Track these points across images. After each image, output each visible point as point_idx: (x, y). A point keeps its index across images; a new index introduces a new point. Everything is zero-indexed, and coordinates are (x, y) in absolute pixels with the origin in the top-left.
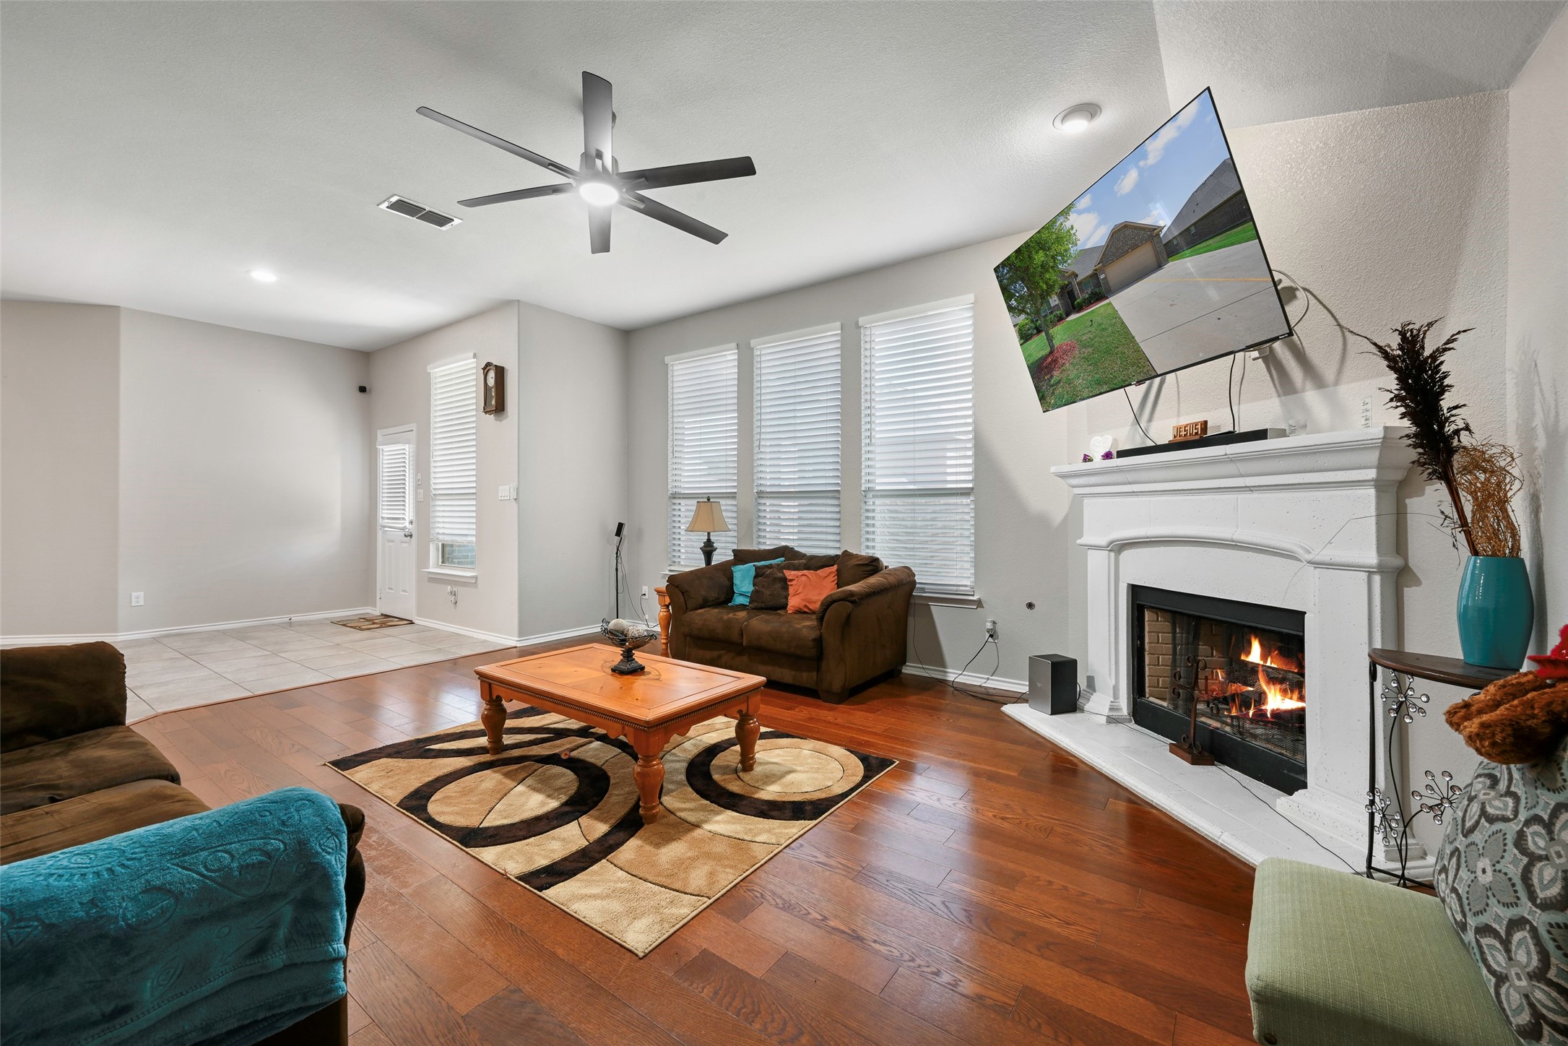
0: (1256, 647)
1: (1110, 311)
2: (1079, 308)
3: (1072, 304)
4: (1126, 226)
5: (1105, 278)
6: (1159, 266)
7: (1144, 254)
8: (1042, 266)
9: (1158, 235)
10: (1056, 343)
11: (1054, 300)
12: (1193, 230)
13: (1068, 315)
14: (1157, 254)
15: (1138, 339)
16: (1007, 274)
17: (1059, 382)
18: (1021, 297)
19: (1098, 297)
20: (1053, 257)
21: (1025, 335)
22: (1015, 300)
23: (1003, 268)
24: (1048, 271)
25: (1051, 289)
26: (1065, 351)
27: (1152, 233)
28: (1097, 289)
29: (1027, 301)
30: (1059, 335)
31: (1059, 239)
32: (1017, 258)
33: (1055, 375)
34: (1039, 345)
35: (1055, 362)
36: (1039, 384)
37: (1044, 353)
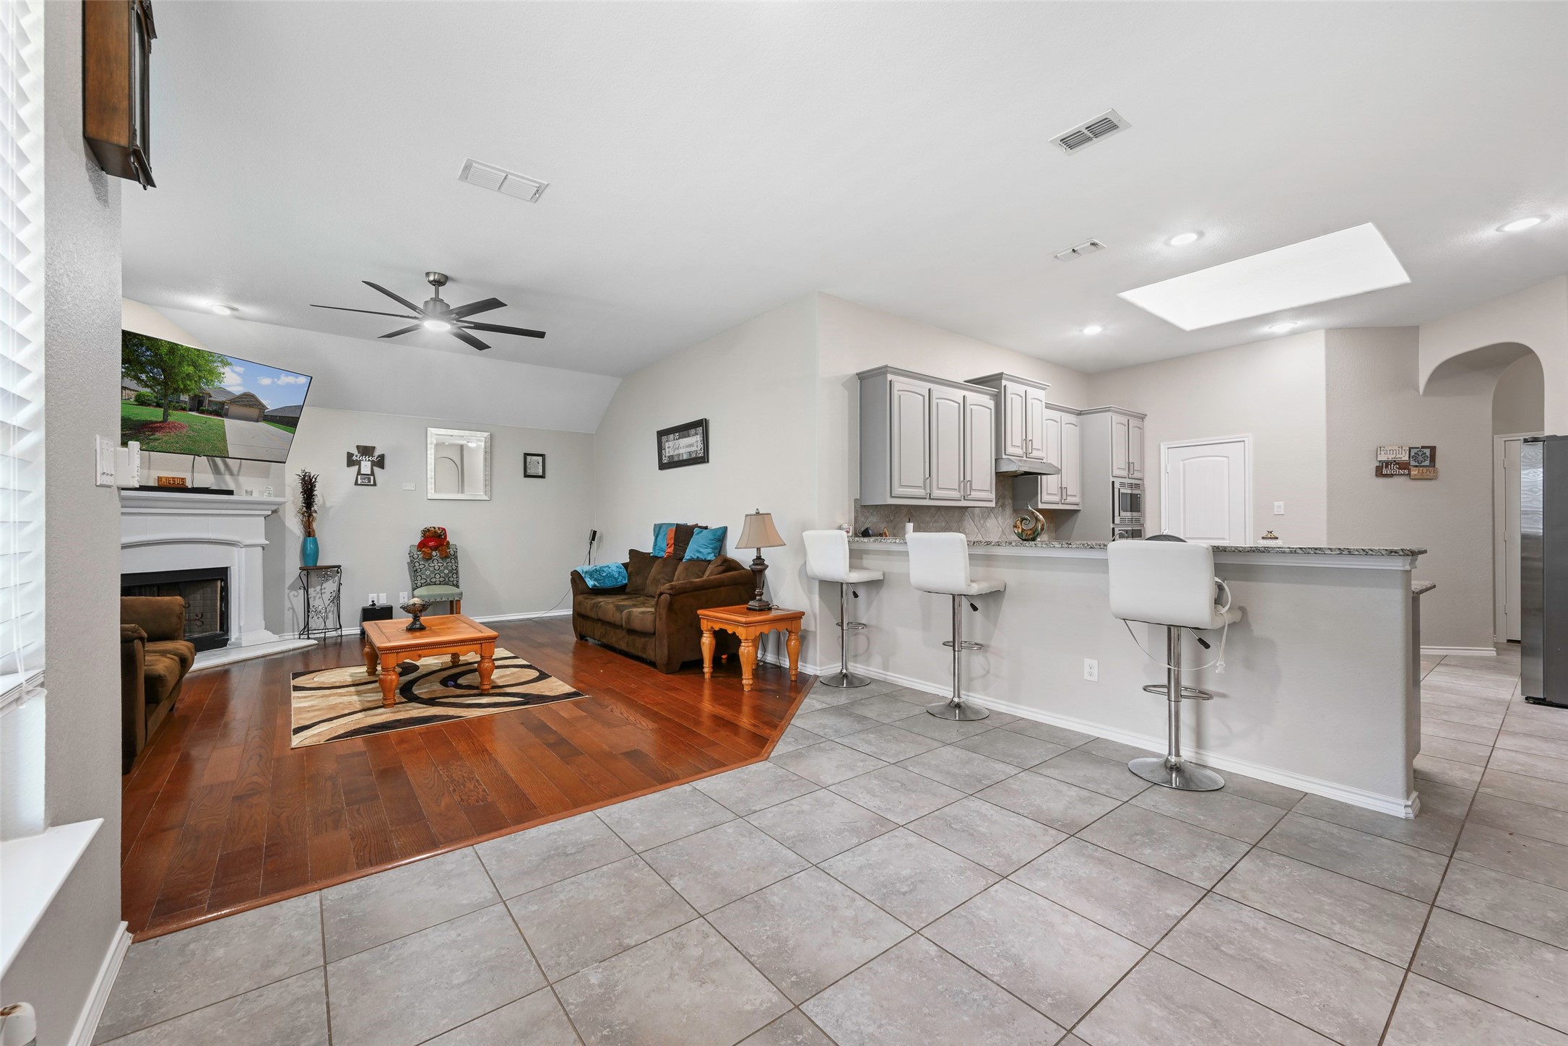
1: (221, 423)
2: (202, 412)
3: (198, 404)
4: (253, 396)
5: (228, 409)
6: (257, 421)
7: (254, 412)
8: (188, 375)
9: (265, 410)
10: (171, 419)
11: (185, 398)
12: (278, 418)
13: (190, 410)
14: (259, 416)
15: (228, 442)
16: (148, 355)
17: (162, 439)
18: (154, 378)
19: (217, 413)
20: (200, 376)
21: (141, 401)
22: (147, 377)
23: (142, 346)
24: (191, 381)
25: (186, 390)
26: (174, 427)
27: (263, 407)
28: (220, 411)
29: (159, 384)
30: (175, 416)
31: (211, 372)
32: (167, 354)
33: (158, 435)
34: (154, 414)
35: (161, 428)
36: (135, 434)
37: (154, 419)
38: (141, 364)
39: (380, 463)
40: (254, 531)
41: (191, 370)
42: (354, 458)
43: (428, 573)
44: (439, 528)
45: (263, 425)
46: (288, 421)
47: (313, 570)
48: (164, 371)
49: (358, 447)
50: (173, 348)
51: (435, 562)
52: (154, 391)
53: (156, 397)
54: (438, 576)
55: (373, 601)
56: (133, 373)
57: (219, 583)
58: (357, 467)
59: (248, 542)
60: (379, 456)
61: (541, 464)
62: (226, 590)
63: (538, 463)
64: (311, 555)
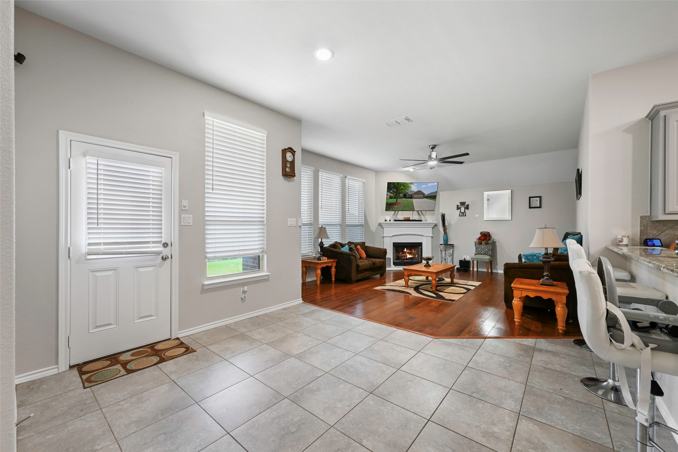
0: (405, 249)
1: (412, 200)
2: (406, 198)
3: (405, 196)
4: (420, 191)
5: (414, 196)
6: (423, 198)
7: (422, 196)
10: (398, 201)
11: (401, 195)
12: (429, 196)
13: (403, 198)
15: (414, 206)
18: (394, 191)
20: (405, 189)
21: (391, 198)
22: (392, 191)
23: (391, 185)
24: (403, 190)
25: (402, 193)
26: (399, 203)
27: (424, 194)
28: (411, 197)
29: (395, 193)
30: (399, 200)
31: (408, 187)
33: (395, 206)
34: (393, 201)
35: (396, 204)
36: (389, 206)
37: (394, 202)
38: (391, 188)
39: (467, 208)
40: (429, 232)
42: (459, 207)
43: (479, 249)
44: (486, 232)
45: (425, 199)
46: (433, 197)
47: (447, 245)
48: (396, 189)
49: (460, 203)
50: (398, 184)
51: (483, 245)
52: (394, 195)
54: (483, 251)
55: (465, 258)
56: (389, 191)
57: (420, 247)
58: (460, 210)
59: (426, 235)
60: (467, 205)
61: (539, 201)
62: (421, 249)
63: (537, 201)
64: (446, 240)
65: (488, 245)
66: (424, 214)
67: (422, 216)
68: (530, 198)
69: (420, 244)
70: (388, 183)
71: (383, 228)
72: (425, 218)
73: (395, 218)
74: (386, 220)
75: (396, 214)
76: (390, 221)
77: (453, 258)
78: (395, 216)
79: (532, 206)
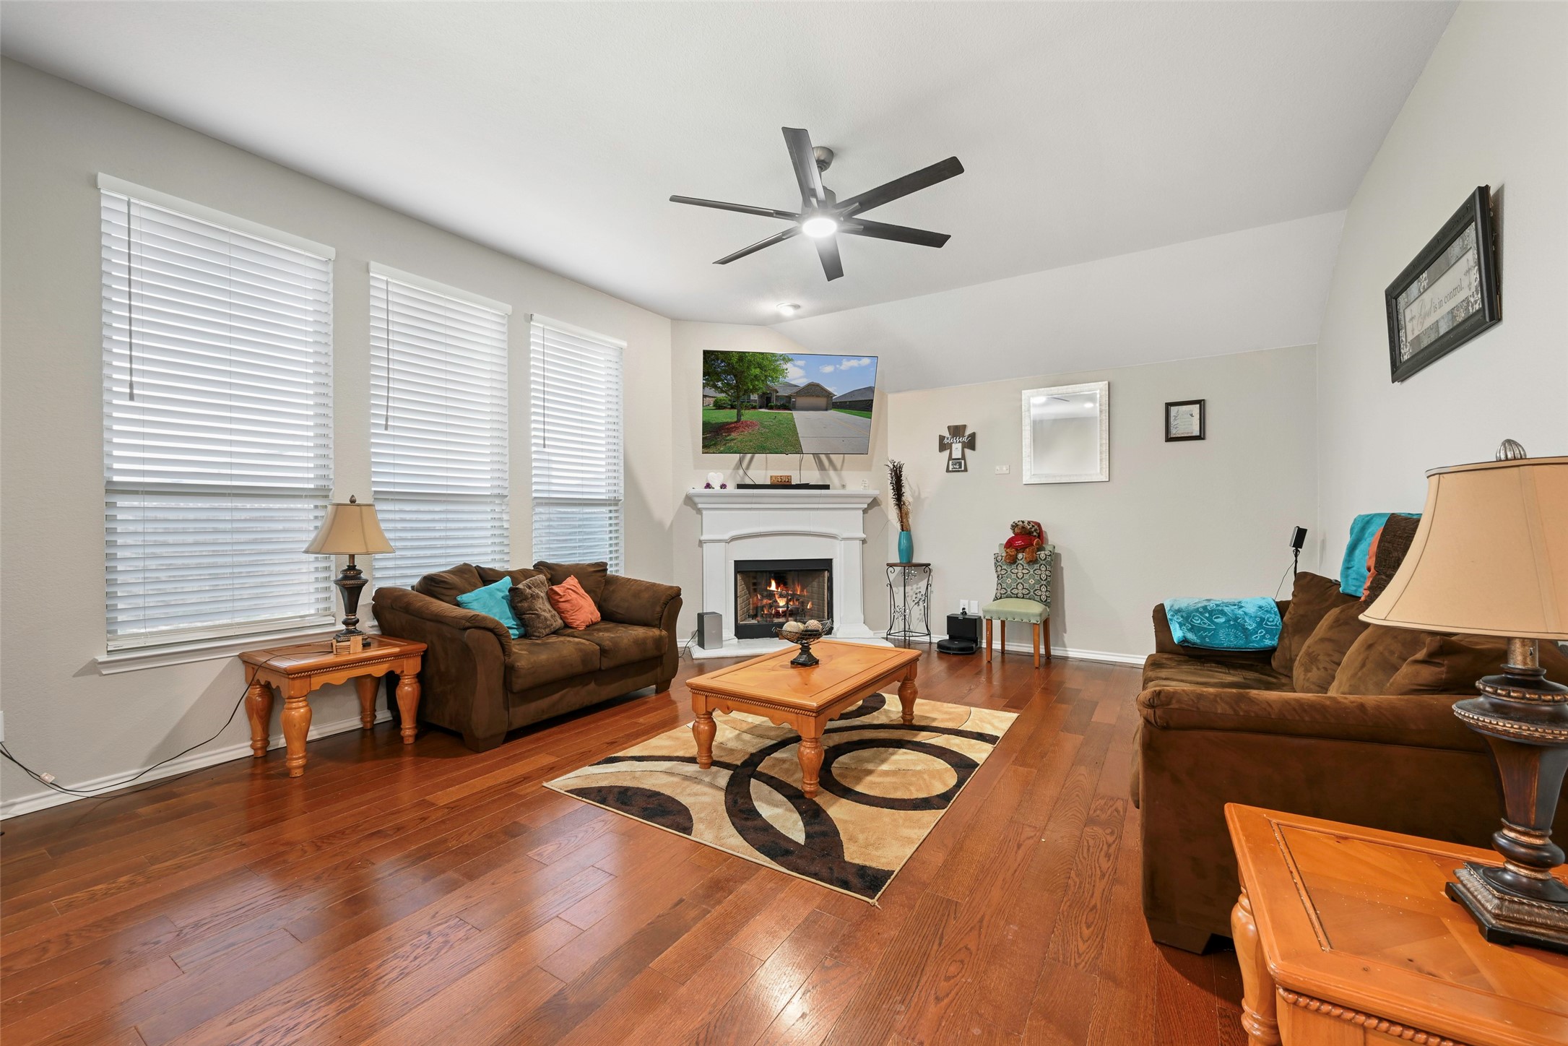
0: (773, 582)
1: (790, 416)
2: (771, 408)
3: (766, 402)
4: (818, 385)
5: (795, 402)
6: (826, 410)
7: (822, 401)
8: (755, 376)
9: (832, 397)
10: (743, 419)
11: (754, 397)
12: (848, 403)
13: (760, 408)
14: (827, 404)
15: (799, 435)
16: (723, 366)
17: (734, 439)
18: (728, 384)
19: (785, 407)
20: (766, 376)
21: (719, 406)
22: (722, 384)
23: (718, 360)
24: (758, 381)
25: (755, 390)
26: (748, 425)
27: (829, 395)
28: (787, 404)
29: (732, 389)
30: (748, 415)
31: (775, 370)
32: (737, 362)
33: (733, 435)
34: (728, 416)
35: (736, 428)
36: (714, 437)
37: (729, 420)
38: (718, 374)
39: (971, 444)
40: (851, 524)
41: (757, 371)
42: (946, 441)
43: (1009, 581)
44: (1029, 522)
45: (833, 413)
46: (861, 404)
47: (911, 566)
48: (735, 376)
49: (949, 427)
50: (742, 356)
51: (1020, 568)
52: (729, 395)
53: (730, 400)
54: (1020, 587)
55: (964, 609)
56: (711, 383)
57: (826, 573)
58: (948, 451)
59: (845, 535)
60: (969, 436)
61: (1197, 416)
62: (830, 580)
63: (1192, 415)
64: (907, 551)
65: (1036, 566)
66: (838, 465)
67: (832, 473)
68: (1169, 405)
69: (826, 565)
70: (705, 353)
71: (699, 511)
72: (840, 477)
73: (743, 478)
74: (708, 486)
75: (745, 464)
76: (723, 486)
77: (927, 609)
78: (741, 472)
79: (1175, 432)
